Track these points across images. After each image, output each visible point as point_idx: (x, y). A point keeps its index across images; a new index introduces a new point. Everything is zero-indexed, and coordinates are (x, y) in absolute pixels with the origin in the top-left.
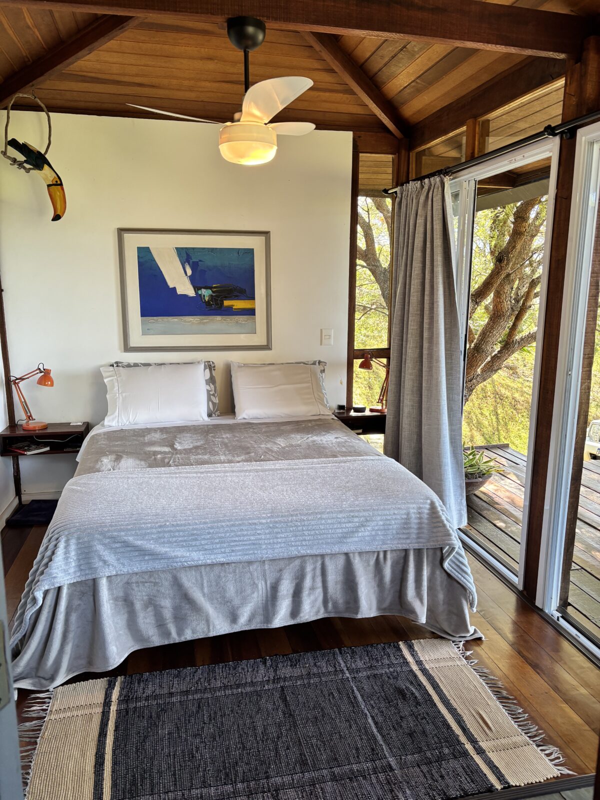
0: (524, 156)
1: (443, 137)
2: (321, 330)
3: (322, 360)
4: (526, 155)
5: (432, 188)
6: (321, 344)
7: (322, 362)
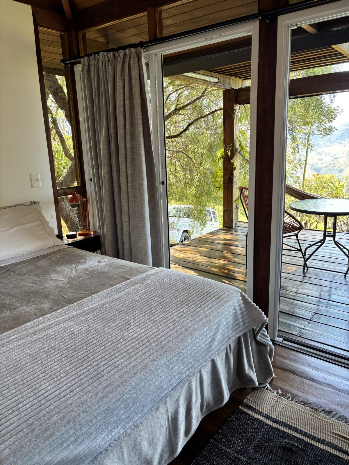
0: (220, 35)
1: (117, 21)
2: (30, 175)
3: (36, 201)
4: (223, 34)
5: (128, 58)
6: (32, 187)
7: (36, 202)
